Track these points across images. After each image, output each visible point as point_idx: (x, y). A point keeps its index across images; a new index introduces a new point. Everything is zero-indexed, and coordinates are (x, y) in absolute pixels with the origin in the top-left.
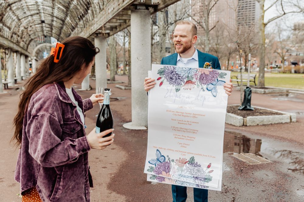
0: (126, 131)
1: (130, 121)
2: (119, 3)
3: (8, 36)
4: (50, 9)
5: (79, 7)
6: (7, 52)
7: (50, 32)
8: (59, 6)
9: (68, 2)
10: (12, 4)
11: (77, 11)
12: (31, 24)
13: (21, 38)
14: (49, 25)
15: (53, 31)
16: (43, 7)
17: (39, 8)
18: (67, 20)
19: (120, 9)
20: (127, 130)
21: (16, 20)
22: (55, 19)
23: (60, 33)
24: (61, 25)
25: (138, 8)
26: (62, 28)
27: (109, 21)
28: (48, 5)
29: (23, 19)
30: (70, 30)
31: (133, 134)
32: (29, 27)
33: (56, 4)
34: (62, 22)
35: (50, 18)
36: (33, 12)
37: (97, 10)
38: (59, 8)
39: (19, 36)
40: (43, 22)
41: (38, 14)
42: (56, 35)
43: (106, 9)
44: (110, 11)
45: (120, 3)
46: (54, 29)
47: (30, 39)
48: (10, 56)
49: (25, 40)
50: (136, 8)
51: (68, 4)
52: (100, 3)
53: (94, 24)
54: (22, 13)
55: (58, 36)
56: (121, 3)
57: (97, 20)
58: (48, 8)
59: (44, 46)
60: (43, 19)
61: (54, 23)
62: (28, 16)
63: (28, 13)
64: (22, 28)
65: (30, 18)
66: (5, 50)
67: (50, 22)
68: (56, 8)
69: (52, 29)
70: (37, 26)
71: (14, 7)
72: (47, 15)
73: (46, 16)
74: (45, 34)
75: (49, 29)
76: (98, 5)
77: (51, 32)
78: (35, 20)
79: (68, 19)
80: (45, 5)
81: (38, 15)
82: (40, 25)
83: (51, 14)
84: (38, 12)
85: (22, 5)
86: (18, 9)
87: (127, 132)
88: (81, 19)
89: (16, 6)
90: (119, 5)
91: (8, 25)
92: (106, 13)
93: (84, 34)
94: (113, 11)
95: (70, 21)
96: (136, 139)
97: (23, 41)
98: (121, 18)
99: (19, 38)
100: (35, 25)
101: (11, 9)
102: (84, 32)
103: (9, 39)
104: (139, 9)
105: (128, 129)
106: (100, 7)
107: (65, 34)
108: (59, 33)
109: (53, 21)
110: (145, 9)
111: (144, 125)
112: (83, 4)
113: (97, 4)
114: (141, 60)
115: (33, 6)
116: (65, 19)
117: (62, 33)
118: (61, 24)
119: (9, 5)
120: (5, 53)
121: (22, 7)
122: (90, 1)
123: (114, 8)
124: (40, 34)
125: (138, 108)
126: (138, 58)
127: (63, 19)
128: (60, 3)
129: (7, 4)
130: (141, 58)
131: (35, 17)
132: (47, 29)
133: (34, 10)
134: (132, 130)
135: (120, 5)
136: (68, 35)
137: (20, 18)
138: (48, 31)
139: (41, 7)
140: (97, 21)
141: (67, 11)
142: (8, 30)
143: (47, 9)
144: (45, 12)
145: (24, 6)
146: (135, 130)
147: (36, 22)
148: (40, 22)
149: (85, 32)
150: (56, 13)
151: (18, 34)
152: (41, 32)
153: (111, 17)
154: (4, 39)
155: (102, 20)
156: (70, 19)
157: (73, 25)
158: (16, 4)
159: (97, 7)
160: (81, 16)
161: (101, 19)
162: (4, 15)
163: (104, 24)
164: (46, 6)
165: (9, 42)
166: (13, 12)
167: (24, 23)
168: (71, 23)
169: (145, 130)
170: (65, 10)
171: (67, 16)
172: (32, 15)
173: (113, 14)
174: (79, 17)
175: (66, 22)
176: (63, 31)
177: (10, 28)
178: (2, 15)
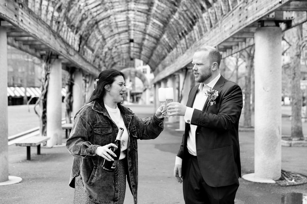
0: (247, 183)
1: (252, 172)
2: (240, 19)
3: (91, 60)
4: (142, 25)
5: (181, 22)
6: (88, 80)
7: (138, 54)
8: (155, 21)
9: (167, 16)
10: (99, 21)
11: (178, 26)
12: (116, 45)
13: (104, 62)
14: (138, 44)
15: (143, 52)
16: (135, 23)
17: (130, 25)
18: (162, 38)
19: (241, 27)
20: (250, 183)
21: (101, 40)
22: (147, 37)
23: (152, 55)
24: (153, 45)
25: (265, 24)
26: (154, 48)
27: (226, 41)
28: (140, 20)
29: (109, 39)
30: (166, 51)
31: (258, 188)
32: (114, 48)
33: (152, 18)
34: (155, 41)
35: (141, 36)
36: (121, 30)
37: (207, 25)
38: (154, 23)
39: (101, 59)
40: (132, 41)
41: (126, 31)
42: (145, 57)
43: (222, 25)
44: (227, 28)
45: (242, 20)
46: (144, 49)
47: (113, 63)
48: (91, 85)
49: (107, 64)
50: (263, 26)
51: (167, 18)
52: (211, 18)
53: (203, 44)
54: (109, 31)
55: (147, 59)
56: (244, 19)
57: (208, 39)
58: (141, 24)
59: (128, 72)
60: (132, 37)
61: (145, 42)
62: (115, 34)
63: (116, 31)
64: (106, 50)
65: (117, 37)
66: (86, 77)
67: (140, 42)
68: (150, 24)
69: (141, 49)
70: (123, 46)
71: (101, 25)
72: (138, 32)
73: (136, 33)
74: (132, 56)
75: (138, 50)
76: (209, 19)
77: (140, 53)
78: (122, 39)
79: (165, 36)
80: (137, 20)
81: (127, 33)
82: (127, 45)
83: (143, 30)
84: (127, 29)
85: (111, 22)
86: (105, 27)
87: (249, 185)
88: (182, 37)
89: (103, 23)
90: (240, 22)
91: (92, 46)
92: (220, 31)
93: (187, 56)
94: (231, 28)
95: (167, 40)
96: (262, 194)
97: (105, 66)
98: (240, 36)
99: (101, 62)
100: (121, 45)
101: (97, 27)
102: (188, 54)
103: (92, 63)
104: (267, 26)
105: (250, 181)
106: (211, 22)
107: (158, 56)
108: (150, 55)
109: (144, 39)
110: (274, 26)
111: (272, 177)
112: (187, 18)
113: (207, 18)
114: (268, 91)
115: (122, 22)
116: (161, 36)
117: (154, 55)
118: (154, 43)
119: (97, 23)
120: (86, 81)
121: (110, 23)
122: (197, 15)
123: (233, 26)
124: (125, 56)
125: (263, 154)
126: (264, 89)
127: (158, 36)
128: (157, 17)
129: (94, 22)
130: (269, 89)
131: (123, 36)
132: (136, 50)
133: (123, 27)
134: (255, 183)
135: (242, 22)
136: (162, 57)
137: (105, 37)
138: (137, 52)
139: (132, 22)
140: (207, 41)
141: (165, 26)
142: (91, 53)
143: (138, 26)
144: (135, 29)
145: (112, 22)
146: (260, 183)
147: (123, 42)
148: (128, 41)
149: (190, 54)
150: (150, 29)
151: (101, 57)
152: (127, 54)
153: (228, 36)
154: (87, 64)
155: (216, 39)
156: (168, 37)
157: (170, 44)
158: (104, 21)
159: (207, 23)
160: (182, 34)
161: (214, 38)
162: (90, 35)
163: (218, 44)
164: (138, 22)
165: (92, 68)
166: (99, 31)
167: (109, 42)
168: (168, 41)
169: (273, 183)
170: (161, 25)
171: (163, 33)
172: (119, 34)
173: (231, 33)
174: (180, 34)
175: (161, 40)
176: (155, 52)
177: (93, 50)
178: (88, 35)
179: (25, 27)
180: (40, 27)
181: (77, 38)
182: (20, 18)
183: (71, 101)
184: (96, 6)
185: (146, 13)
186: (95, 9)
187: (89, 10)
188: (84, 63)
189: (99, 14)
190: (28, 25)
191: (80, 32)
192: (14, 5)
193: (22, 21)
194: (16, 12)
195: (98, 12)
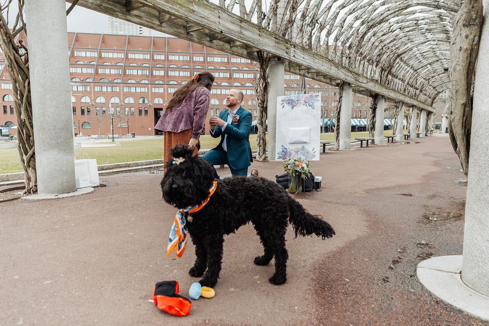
4: (449, 53)
6: (398, 105)
10: (401, 54)
12: (432, 75)
13: (421, 91)
17: (437, 54)
21: (411, 71)
29: (421, 69)
32: (431, 78)
36: (431, 60)
40: (446, 70)
49: (428, 93)
58: (446, 52)
60: (446, 66)
63: (425, 62)
64: (421, 80)
65: (429, 67)
70: (441, 76)
71: (405, 57)
73: (448, 62)
78: (437, 69)
80: (442, 49)
81: (439, 63)
82: (445, 75)
84: (437, 59)
86: (410, 58)
89: (407, 55)
91: (401, 76)
99: (417, 91)
100: (439, 75)
101: (402, 60)
103: (402, 91)
115: (427, 53)
119: (399, 56)
120: (396, 106)
121: (415, 55)
129: (396, 55)
131: (435, 66)
133: (431, 57)
137: (416, 68)
139: (439, 52)
142: (401, 82)
143: (445, 54)
144: (445, 58)
145: (417, 54)
147: (439, 72)
148: (443, 71)
151: (417, 86)
158: (407, 53)
162: (393, 67)
164: (444, 50)
165: (398, 95)
167: (423, 73)
172: (430, 64)
177: (403, 81)
178: (391, 66)
179: (297, 60)
180: (316, 60)
181: (378, 70)
182: (292, 55)
183: (374, 121)
184: (391, 41)
185: (447, 41)
186: (392, 44)
187: (385, 45)
188: (384, 89)
189: (397, 48)
190: (303, 59)
191: (380, 65)
192: (285, 46)
193: (294, 56)
194: (288, 50)
195: (396, 46)
